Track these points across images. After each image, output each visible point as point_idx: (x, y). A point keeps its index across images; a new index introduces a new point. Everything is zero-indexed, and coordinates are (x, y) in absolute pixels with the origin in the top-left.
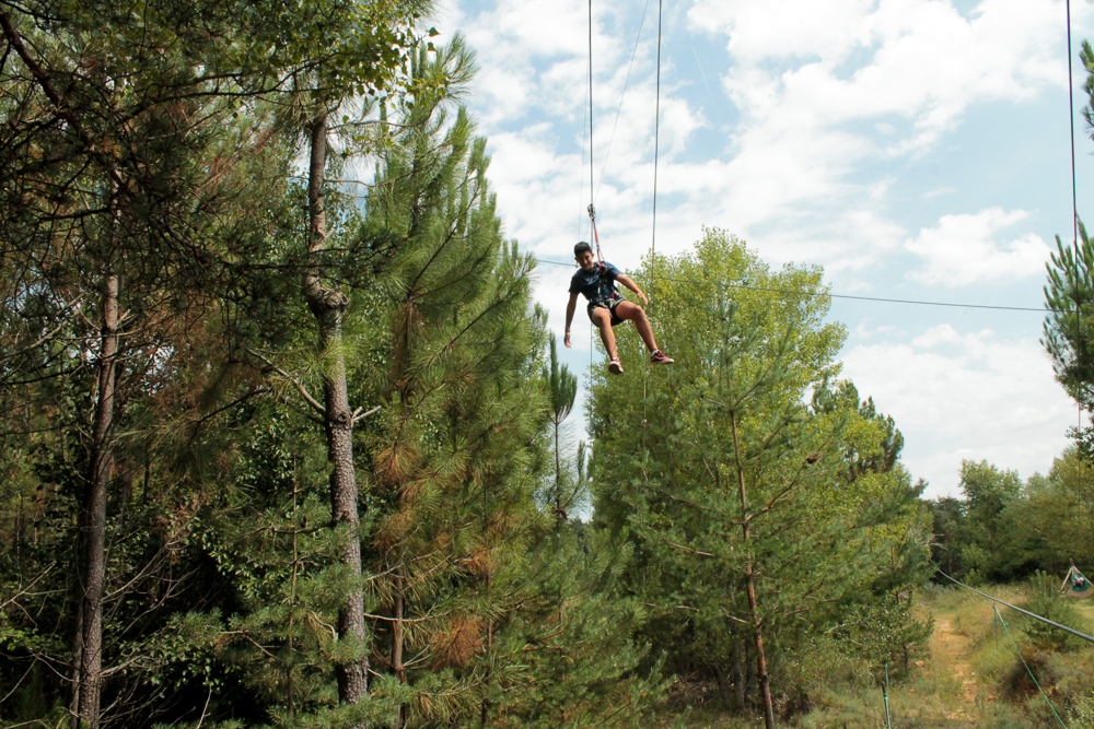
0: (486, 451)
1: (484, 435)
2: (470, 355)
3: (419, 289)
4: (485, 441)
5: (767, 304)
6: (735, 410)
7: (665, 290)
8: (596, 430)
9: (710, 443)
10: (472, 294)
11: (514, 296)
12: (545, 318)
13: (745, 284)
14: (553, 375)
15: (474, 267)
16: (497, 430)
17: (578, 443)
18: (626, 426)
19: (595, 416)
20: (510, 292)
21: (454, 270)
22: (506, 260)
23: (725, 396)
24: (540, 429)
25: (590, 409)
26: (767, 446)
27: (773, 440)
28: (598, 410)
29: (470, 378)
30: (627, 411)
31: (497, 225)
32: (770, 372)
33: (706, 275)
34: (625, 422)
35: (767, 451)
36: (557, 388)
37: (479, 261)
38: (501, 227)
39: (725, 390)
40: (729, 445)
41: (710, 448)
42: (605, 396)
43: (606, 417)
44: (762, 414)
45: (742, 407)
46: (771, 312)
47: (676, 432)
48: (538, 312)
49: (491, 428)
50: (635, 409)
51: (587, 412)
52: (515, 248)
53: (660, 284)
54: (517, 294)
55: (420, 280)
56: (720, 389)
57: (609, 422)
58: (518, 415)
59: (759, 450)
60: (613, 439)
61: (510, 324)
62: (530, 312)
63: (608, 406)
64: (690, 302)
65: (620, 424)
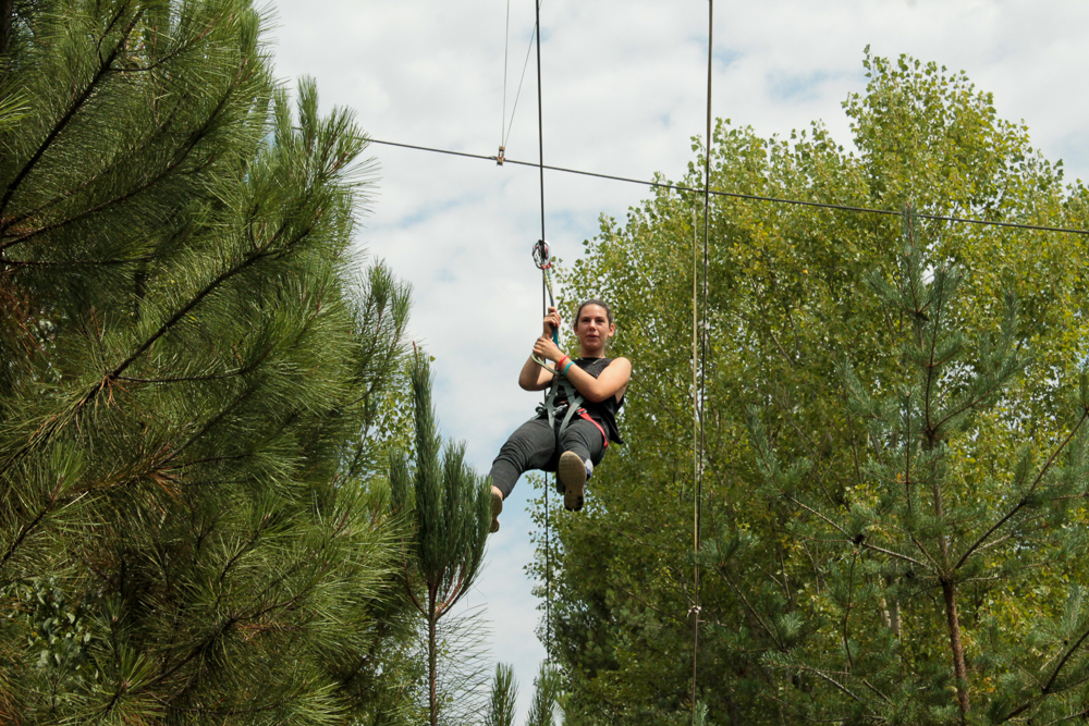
0: (214, 696)
1: (207, 648)
2: (171, 414)
3: (20, 219)
4: (212, 666)
5: (1056, 270)
6: (956, 579)
7: (760, 235)
8: (568, 638)
9: (880, 674)
10: (178, 237)
11: (296, 239)
12: (401, 308)
13: (994, 216)
14: (421, 477)
15: (181, 156)
16: (246, 633)
17: (493, 673)
18: (653, 626)
19: (567, 598)
20: (284, 228)
21: (122, 164)
22: (284, 139)
23: (924, 536)
24: (383, 631)
25: (549, 576)
26: (1051, 685)
27: (1072, 667)
28: (572, 578)
29: (172, 481)
30: (655, 584)
31: (247, 36)
32: (1058, 472)
33: (877, 187)
34: (650, 615)
35: (1053, 699)
36: (433, 513)
37: (196, 137)
38: (261, 38)
39: (923, 518)
40: (941, 682)
41: (883, 689)
42: (591, 541)
43: (597, 599)
44: (1045, 590)
45: (975, 570)
46: (1068, 293)
47: (785, 644)
48: (381, 290)
49: (229, 626)
50: (676, 576)
51: (541, 583)
52: (309, 103)
53: (745, 216)
54: (306, 232)
55: (20, 194)
56: (908, 517)
57: (605, 613)
58: (310, 587)
59: (1027, 695)
60: (614, 666)
61: (288, 323)
62: (356, 289)
63: (602, 568)
64: (830, 266)
65: (636, 619)
